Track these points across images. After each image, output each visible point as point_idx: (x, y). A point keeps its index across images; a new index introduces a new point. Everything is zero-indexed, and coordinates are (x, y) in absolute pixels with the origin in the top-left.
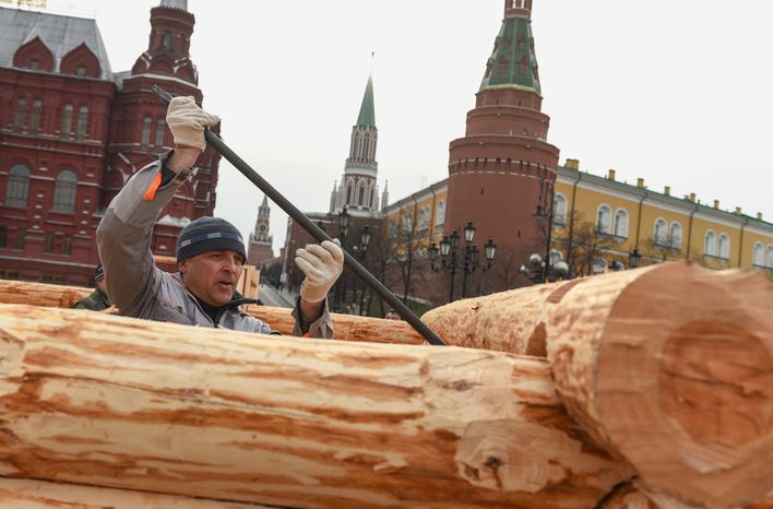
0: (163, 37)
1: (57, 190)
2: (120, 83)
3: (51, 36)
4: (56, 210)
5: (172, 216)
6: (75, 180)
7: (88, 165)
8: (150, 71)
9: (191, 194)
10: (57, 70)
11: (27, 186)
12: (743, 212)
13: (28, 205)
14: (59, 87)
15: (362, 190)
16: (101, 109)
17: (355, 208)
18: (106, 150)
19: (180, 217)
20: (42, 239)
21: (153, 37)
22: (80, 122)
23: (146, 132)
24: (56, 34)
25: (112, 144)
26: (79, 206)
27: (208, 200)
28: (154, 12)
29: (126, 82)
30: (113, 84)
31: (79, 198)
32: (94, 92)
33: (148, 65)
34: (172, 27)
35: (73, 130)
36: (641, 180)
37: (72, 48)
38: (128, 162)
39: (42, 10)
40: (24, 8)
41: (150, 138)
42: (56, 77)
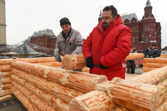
0: (147, 12)
2: (140, 22)
5: (152, 41)
6: (135, 38)
7: (137, 35)
8: (145, 18)
9: (155, 37)
10: (130, 22)
16: (138, 26)
18: (139, 33)
19: (154, 41)
21: (145, 13)
22: (135, 29)
23: (146, 28)
24: (129, 17)
25: (140, 31)
26: (136, 42)
27: (159, 37)
28: (145, 8)
29: (141, 21)
30: (139, 22)
31: (136, 41)
32: (136, 24)
34: (148, 10)
35: (134, 31)
37: (132, 18)
38: (143, 33)
39: (127, 14)
40: (124, 15)
41: (146, 29)
42: (130, 23)
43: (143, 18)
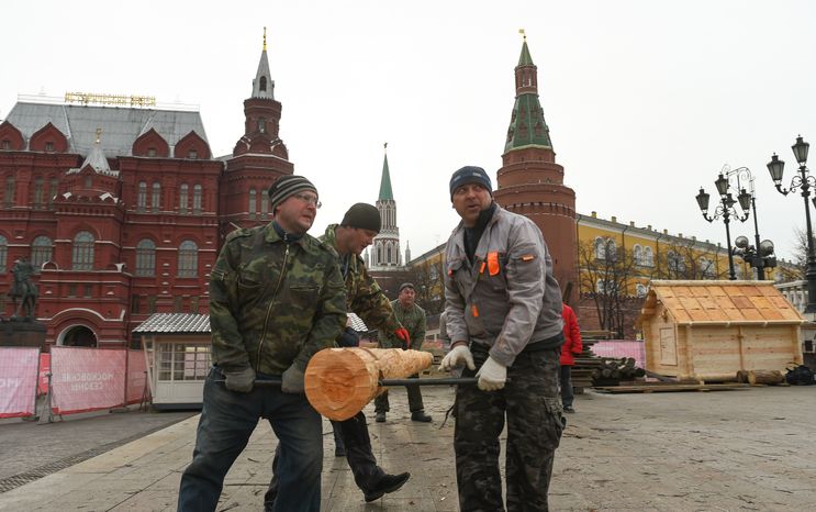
0: (258, 123)
1: (180, 258)
2: (225, 163)
3: (163, 128)
4: (181, 275)
6: (195, 248)
7: (207, 234)
10: (172, 155)
11: (154, 257)
12: (669, 233)
13: (156, 273)
14: (175, 170)
15: (389, 250)
16: (213, 185)
17: (386, 265)
18: (220, 220)
20: (170, 302)
21: (247, 124)
22: (195, 198)
23: (253, 203)
24: (167, 126)
25: (224, 215)
26: (201, 270)
28: (247, 103)
29: (230, 162)
30: (221, 163)
31: (201, 264)
32: (205, 171)
33: (249, 146)
34: (262, 112)
35: (190, 205)
36: (614, 218)
37: (182, 137)
39: (152, 108)
40: (137, 106)
41: (256, 206)
42: (171, 160)
43: (240, 146)
